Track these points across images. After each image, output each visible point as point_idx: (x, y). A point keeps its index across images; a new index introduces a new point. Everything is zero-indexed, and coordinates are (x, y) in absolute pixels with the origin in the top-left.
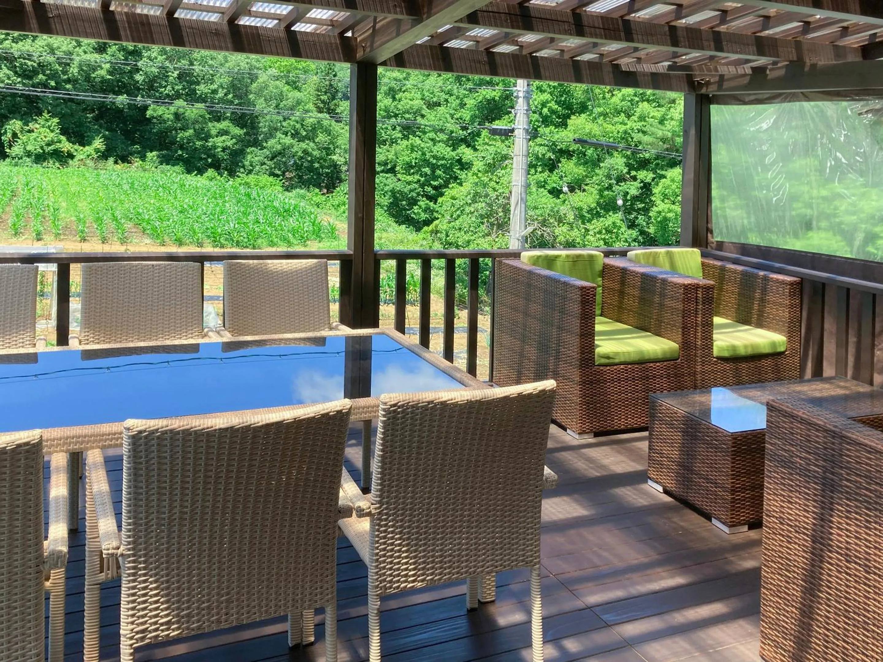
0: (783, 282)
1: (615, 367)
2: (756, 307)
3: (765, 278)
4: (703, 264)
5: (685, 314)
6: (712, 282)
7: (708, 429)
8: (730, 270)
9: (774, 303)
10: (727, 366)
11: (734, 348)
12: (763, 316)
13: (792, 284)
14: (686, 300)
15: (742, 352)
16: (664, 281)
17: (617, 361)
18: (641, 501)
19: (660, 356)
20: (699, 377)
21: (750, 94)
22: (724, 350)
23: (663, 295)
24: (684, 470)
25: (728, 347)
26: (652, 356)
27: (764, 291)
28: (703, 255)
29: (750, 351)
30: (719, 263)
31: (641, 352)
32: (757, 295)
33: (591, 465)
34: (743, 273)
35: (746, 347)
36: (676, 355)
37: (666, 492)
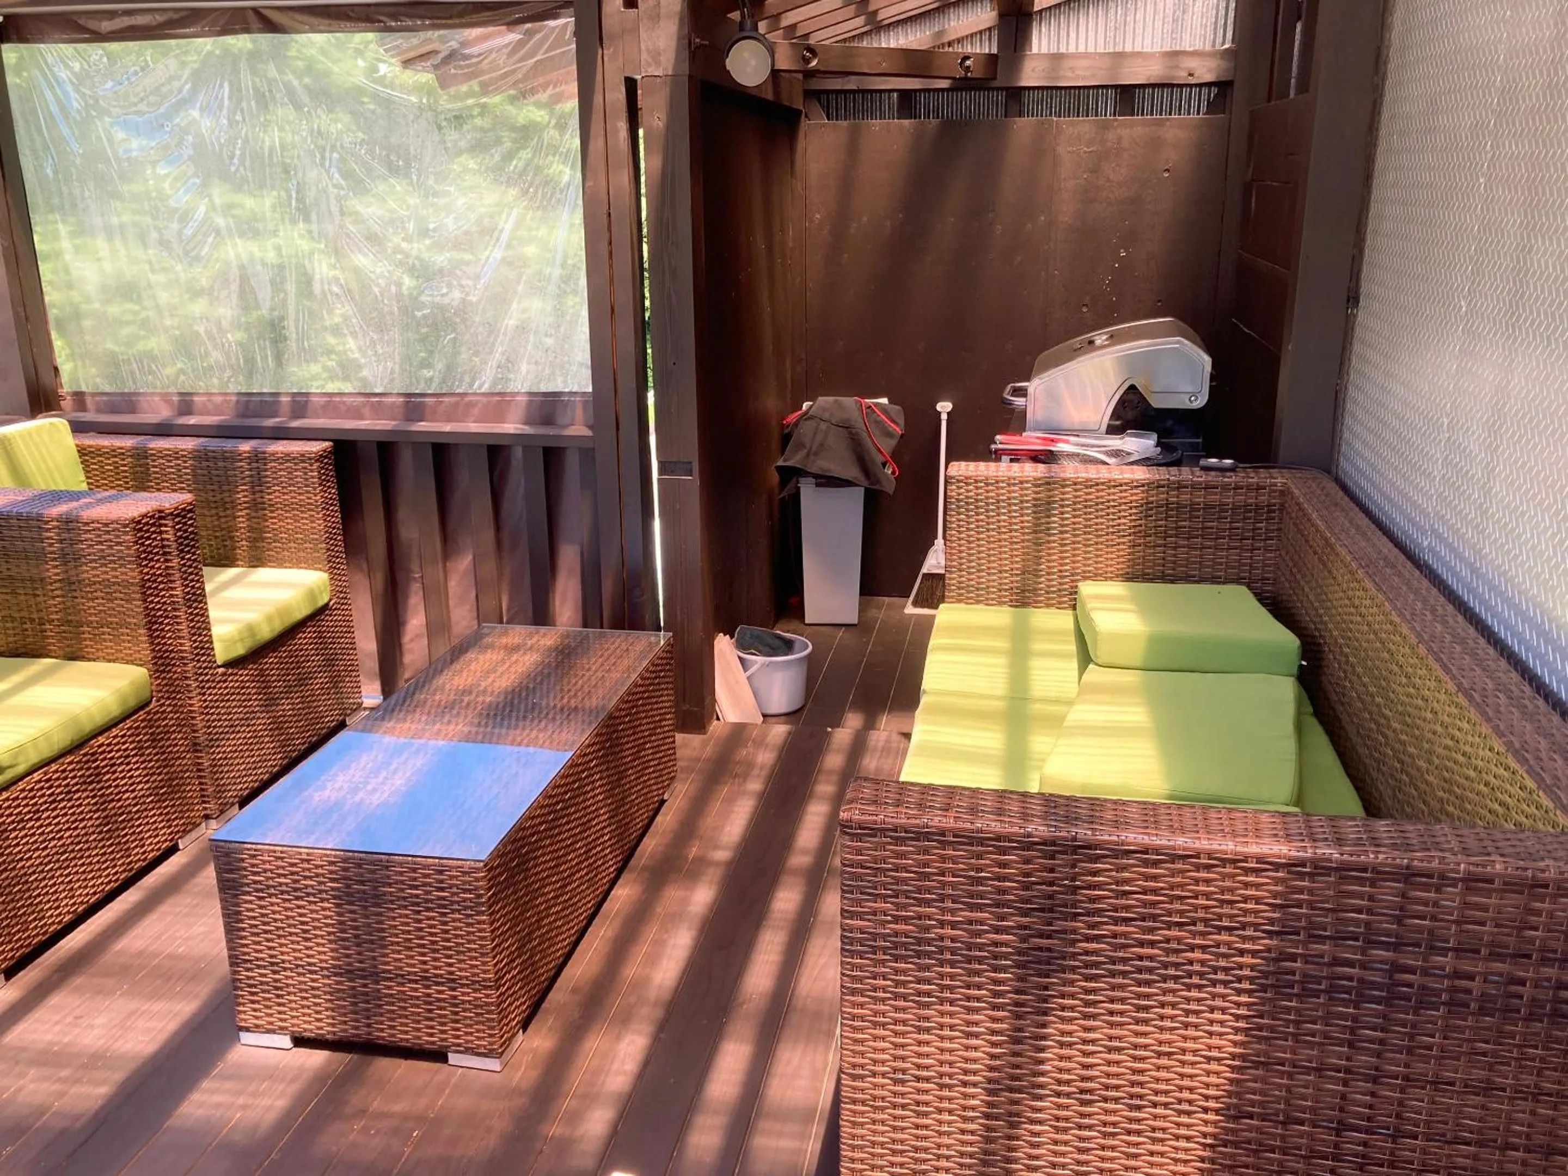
0: (303, 457)
1: (21, 785)
2: (242, 523)
3: (257, 458)
4: (83, 452)
5: (147, 588)
6: (188, 497)
7: (414, 870)
8: (161, 455)
9: (287, 507)
10: (244, 674)
11: (251, 629)
12: (263, 539)
13: (320, 458)
14: (144, 557)
15: (266, 633)
16: (68, 523)
17: (21, 769)
18: (266, 1102)
19: (115, 710)
20: (199, 722)
21: (112, 14)
22: (235, 642)
23: (70, 558)
24: (351, 980)
25: (240, 633)
26: (99, 719)
27: (258, 483)
28: (78, 428)
29: (278, 626)
30: (128, 442)
31: (75, 720)
32: (242, 497)
33: (64, 1073)
34: (200, 456)
35: (269, 619)
36: (147, 694)
37: (299, 1041)
